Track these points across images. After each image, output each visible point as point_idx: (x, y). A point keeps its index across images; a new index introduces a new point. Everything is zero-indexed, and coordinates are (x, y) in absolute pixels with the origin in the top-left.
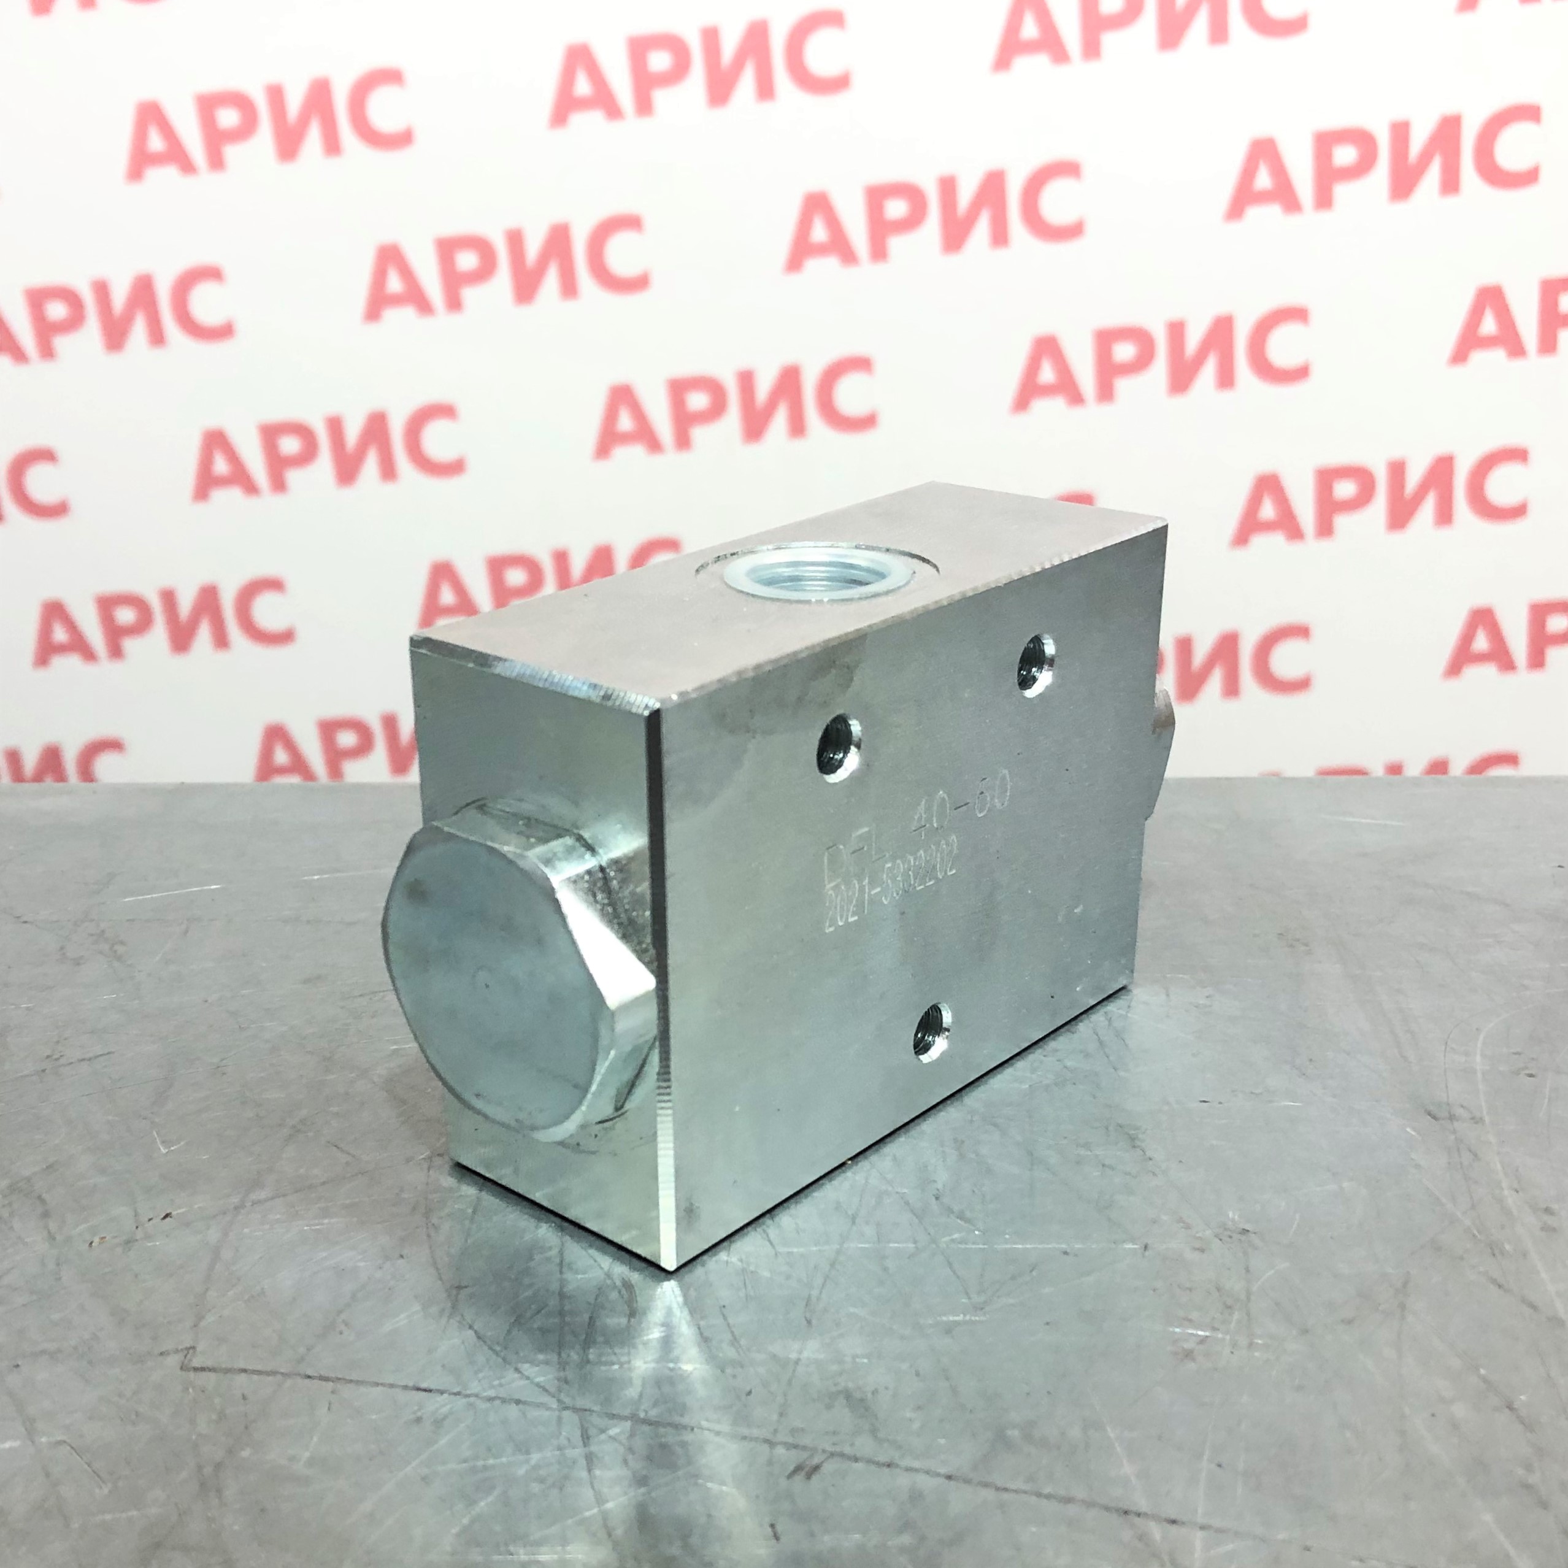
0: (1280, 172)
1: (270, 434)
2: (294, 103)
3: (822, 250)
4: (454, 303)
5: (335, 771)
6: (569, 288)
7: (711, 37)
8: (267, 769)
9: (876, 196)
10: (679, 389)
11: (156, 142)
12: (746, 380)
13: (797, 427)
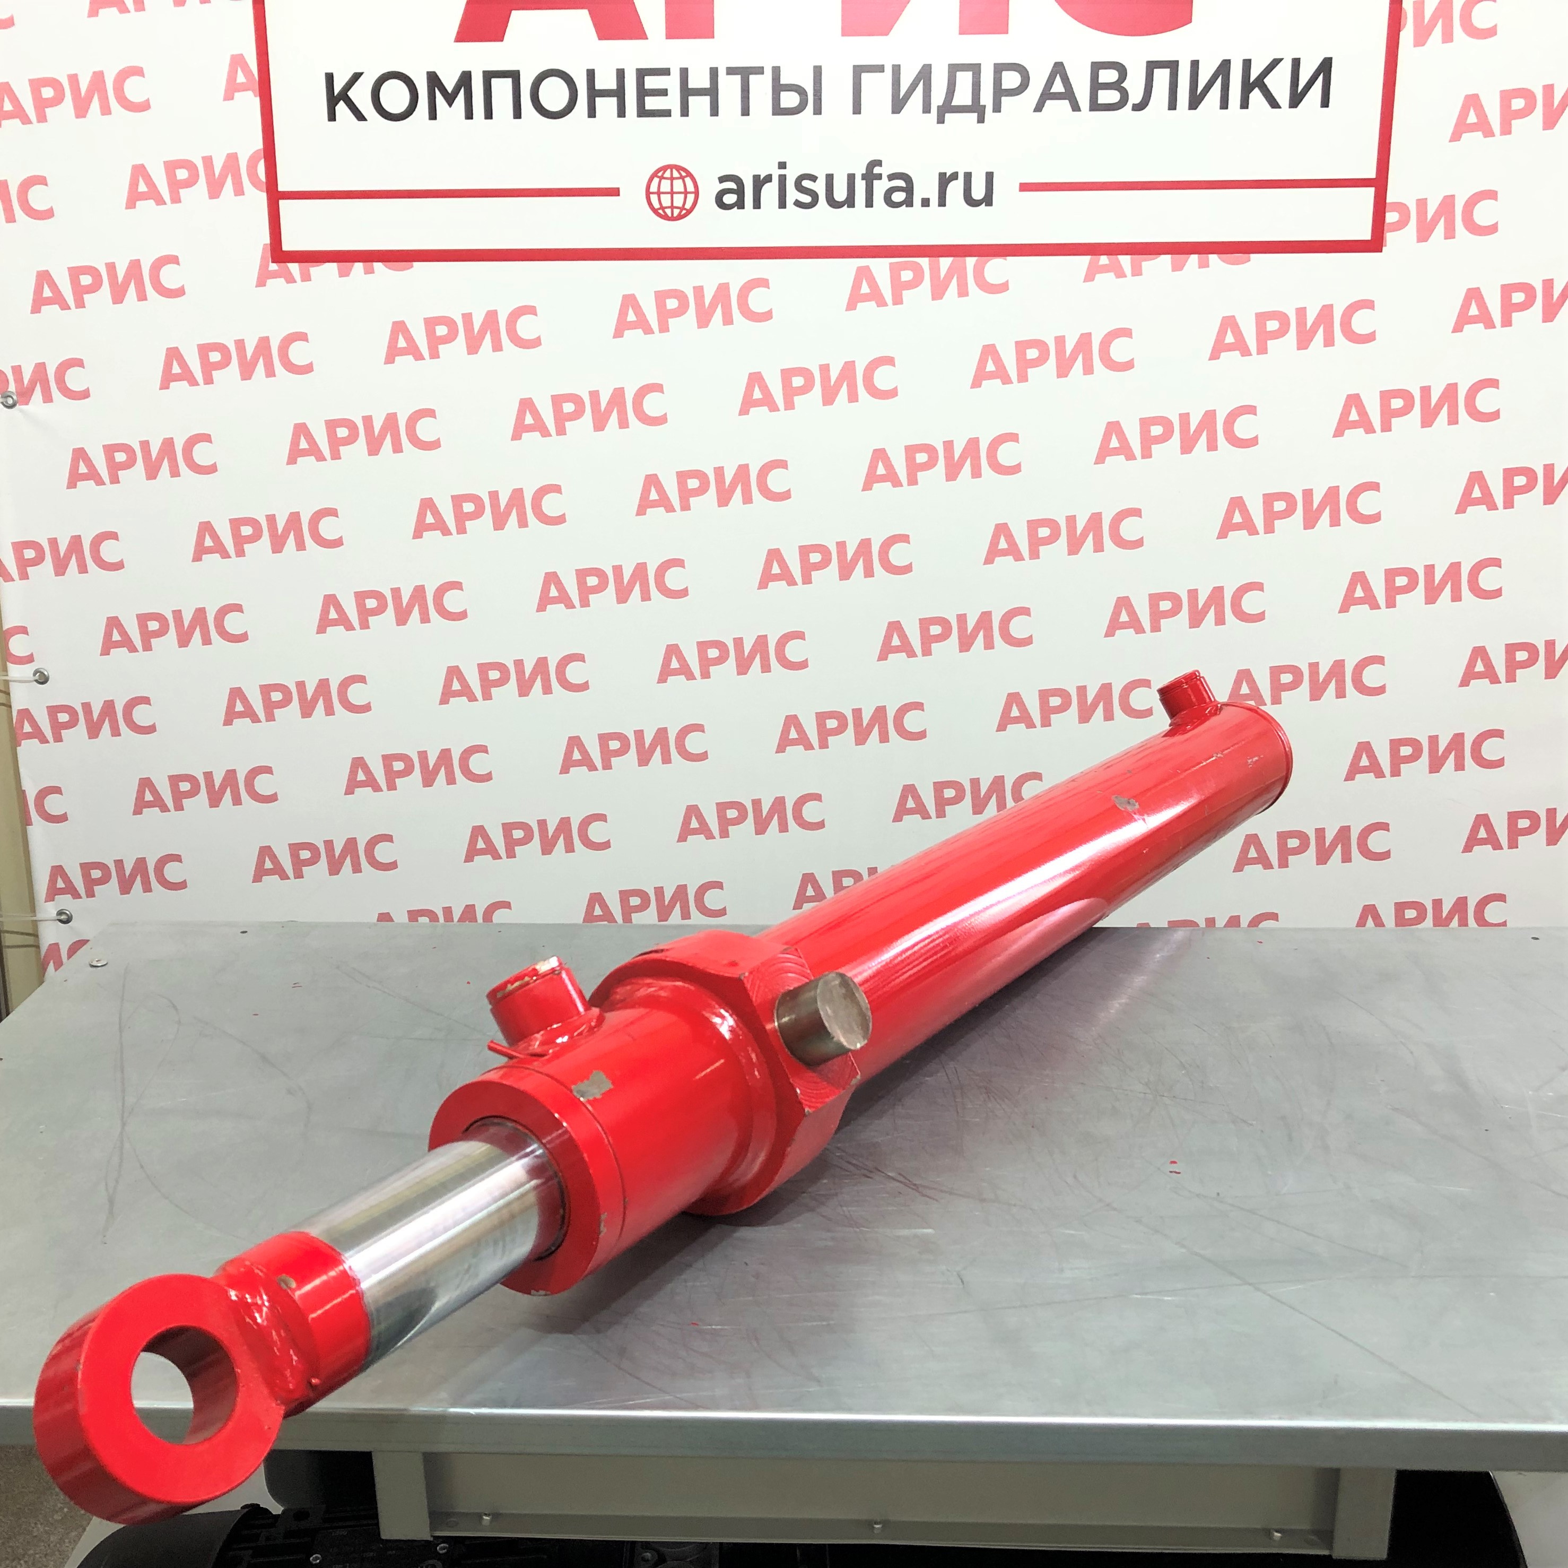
0: (1132, 613)
1: (604, 739)
2: (627, 575)
3: (897, 650)
4: (706, 675)
5: (627, 919)
6: (766, 668)
7: (841, 546)
8: (589, 917)
9: (925, 624)
10: (822, 717)
11: (554, 592)
12: (857, 713)
13: (884, 738)
